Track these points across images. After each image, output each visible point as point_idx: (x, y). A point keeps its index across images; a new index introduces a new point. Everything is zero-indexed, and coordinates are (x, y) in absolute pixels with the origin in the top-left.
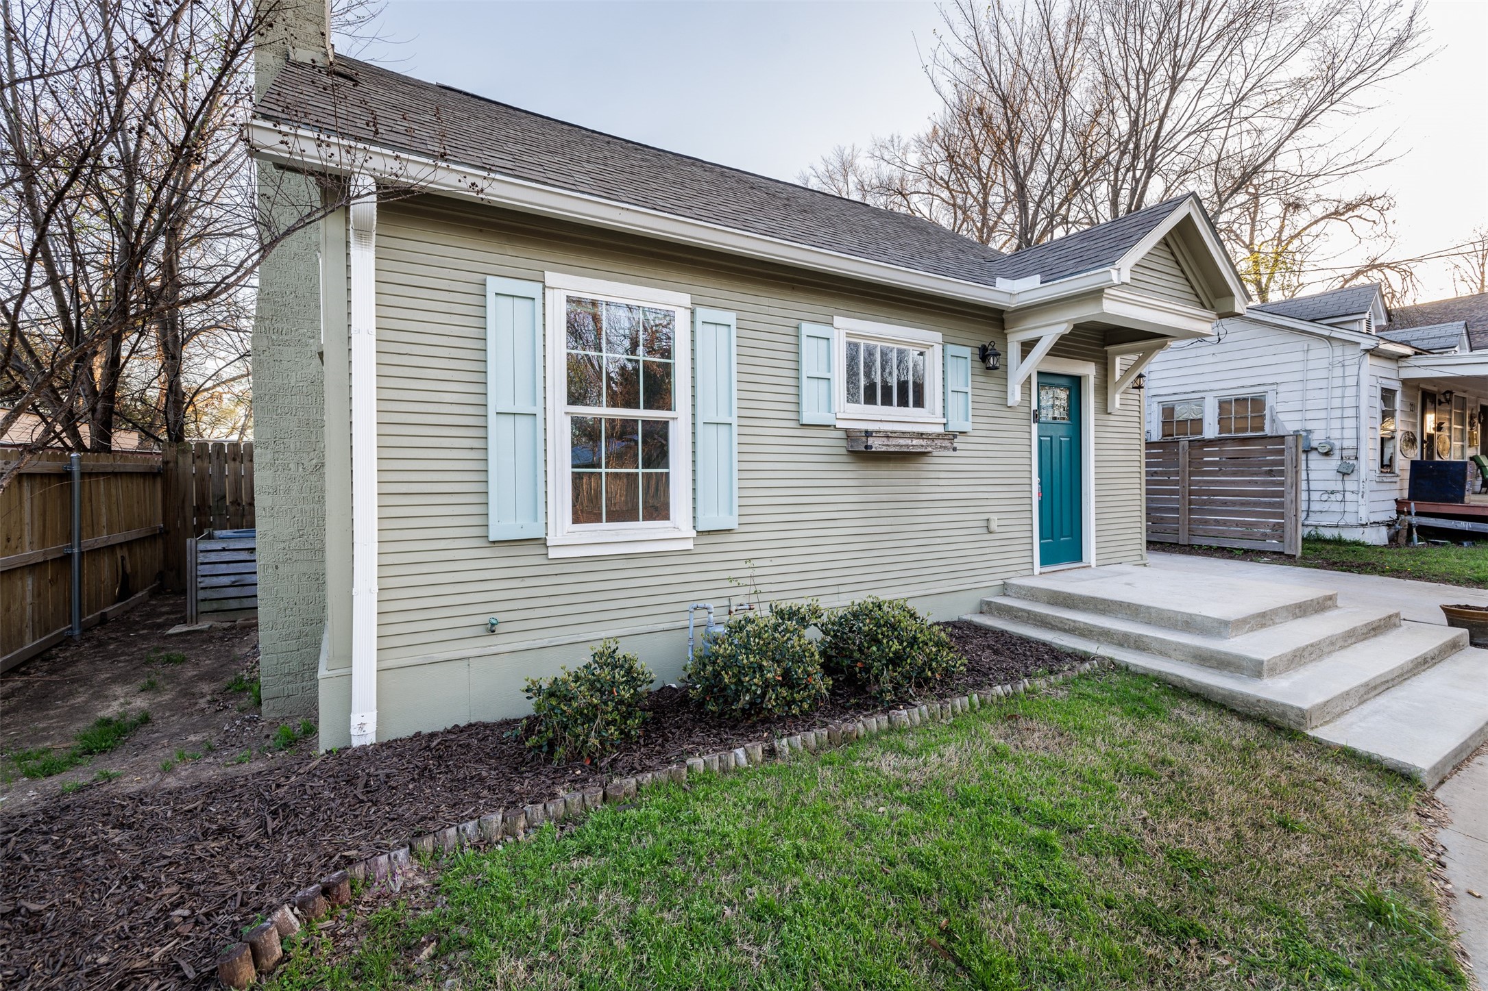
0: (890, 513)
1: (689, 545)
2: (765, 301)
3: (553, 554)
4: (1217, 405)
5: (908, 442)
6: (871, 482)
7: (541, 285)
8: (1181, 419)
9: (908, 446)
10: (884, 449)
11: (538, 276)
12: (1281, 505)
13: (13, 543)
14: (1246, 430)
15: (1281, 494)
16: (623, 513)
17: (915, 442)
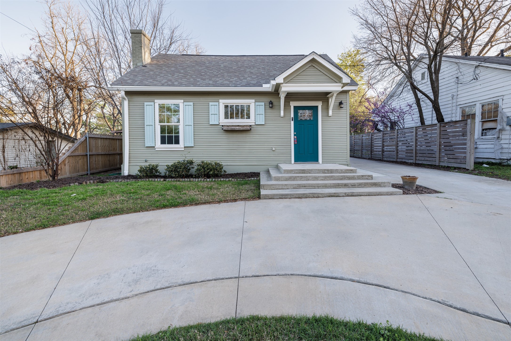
0: (237, 145)
1: (183, 149)
2: (201, 99)
3: (156, 149)
4: (481, 107)
5: (235, 127)
6: (230, 137)
7: (153, 103)
8: (468, 114)
9: (234, 128)
10: (227, 129)
11: (154, 101)
12: (465, 148)
13: (115, 150)
14: (491, 117)
15: (465, 144)
16: (170, 142)
17: (237, 127)
